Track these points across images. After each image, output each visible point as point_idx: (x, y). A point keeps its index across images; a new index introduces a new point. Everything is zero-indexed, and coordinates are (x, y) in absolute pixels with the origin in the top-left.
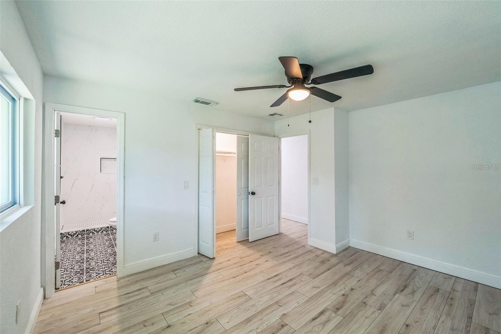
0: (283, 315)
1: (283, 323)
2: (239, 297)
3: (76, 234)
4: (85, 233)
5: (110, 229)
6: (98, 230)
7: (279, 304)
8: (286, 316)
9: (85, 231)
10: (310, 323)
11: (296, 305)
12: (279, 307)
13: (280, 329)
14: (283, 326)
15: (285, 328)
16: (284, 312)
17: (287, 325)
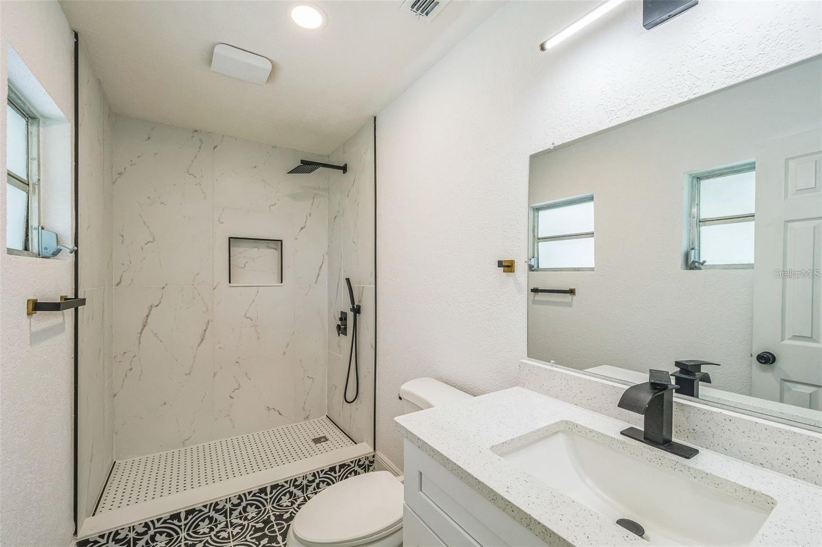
3: (145, 533)
4: (183, 523)
5: (269, 496)
6: (228, 506)
9: (183, 516)
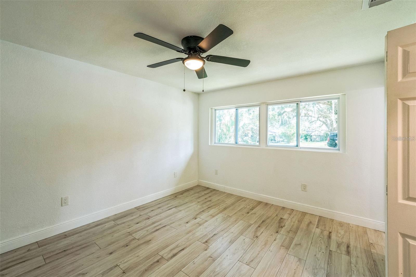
0: (207, 249)
1: (206, 244)
2: (252, 261)
7: (212, 258)
8: (204, 249)
10: (186, 247)
11: (196, 260)
12: (211, 256)
13: (208, 240)
14: (206, 242)
15: (204, 241)
16: (206, 252)
17: (203, 243)
